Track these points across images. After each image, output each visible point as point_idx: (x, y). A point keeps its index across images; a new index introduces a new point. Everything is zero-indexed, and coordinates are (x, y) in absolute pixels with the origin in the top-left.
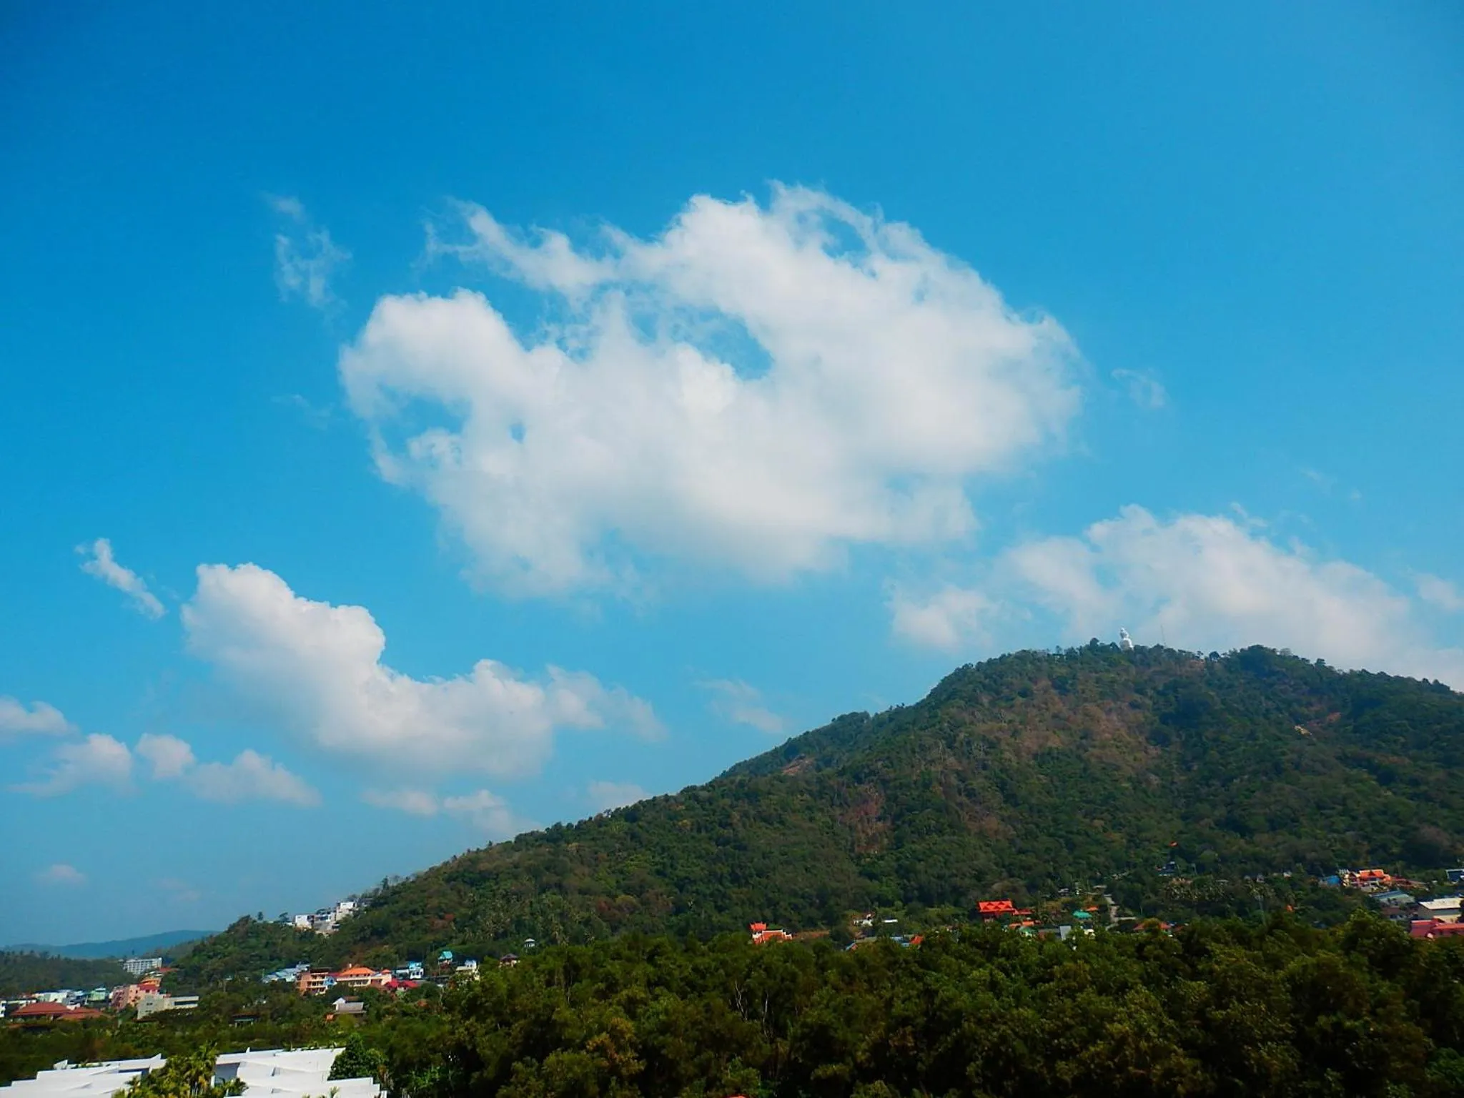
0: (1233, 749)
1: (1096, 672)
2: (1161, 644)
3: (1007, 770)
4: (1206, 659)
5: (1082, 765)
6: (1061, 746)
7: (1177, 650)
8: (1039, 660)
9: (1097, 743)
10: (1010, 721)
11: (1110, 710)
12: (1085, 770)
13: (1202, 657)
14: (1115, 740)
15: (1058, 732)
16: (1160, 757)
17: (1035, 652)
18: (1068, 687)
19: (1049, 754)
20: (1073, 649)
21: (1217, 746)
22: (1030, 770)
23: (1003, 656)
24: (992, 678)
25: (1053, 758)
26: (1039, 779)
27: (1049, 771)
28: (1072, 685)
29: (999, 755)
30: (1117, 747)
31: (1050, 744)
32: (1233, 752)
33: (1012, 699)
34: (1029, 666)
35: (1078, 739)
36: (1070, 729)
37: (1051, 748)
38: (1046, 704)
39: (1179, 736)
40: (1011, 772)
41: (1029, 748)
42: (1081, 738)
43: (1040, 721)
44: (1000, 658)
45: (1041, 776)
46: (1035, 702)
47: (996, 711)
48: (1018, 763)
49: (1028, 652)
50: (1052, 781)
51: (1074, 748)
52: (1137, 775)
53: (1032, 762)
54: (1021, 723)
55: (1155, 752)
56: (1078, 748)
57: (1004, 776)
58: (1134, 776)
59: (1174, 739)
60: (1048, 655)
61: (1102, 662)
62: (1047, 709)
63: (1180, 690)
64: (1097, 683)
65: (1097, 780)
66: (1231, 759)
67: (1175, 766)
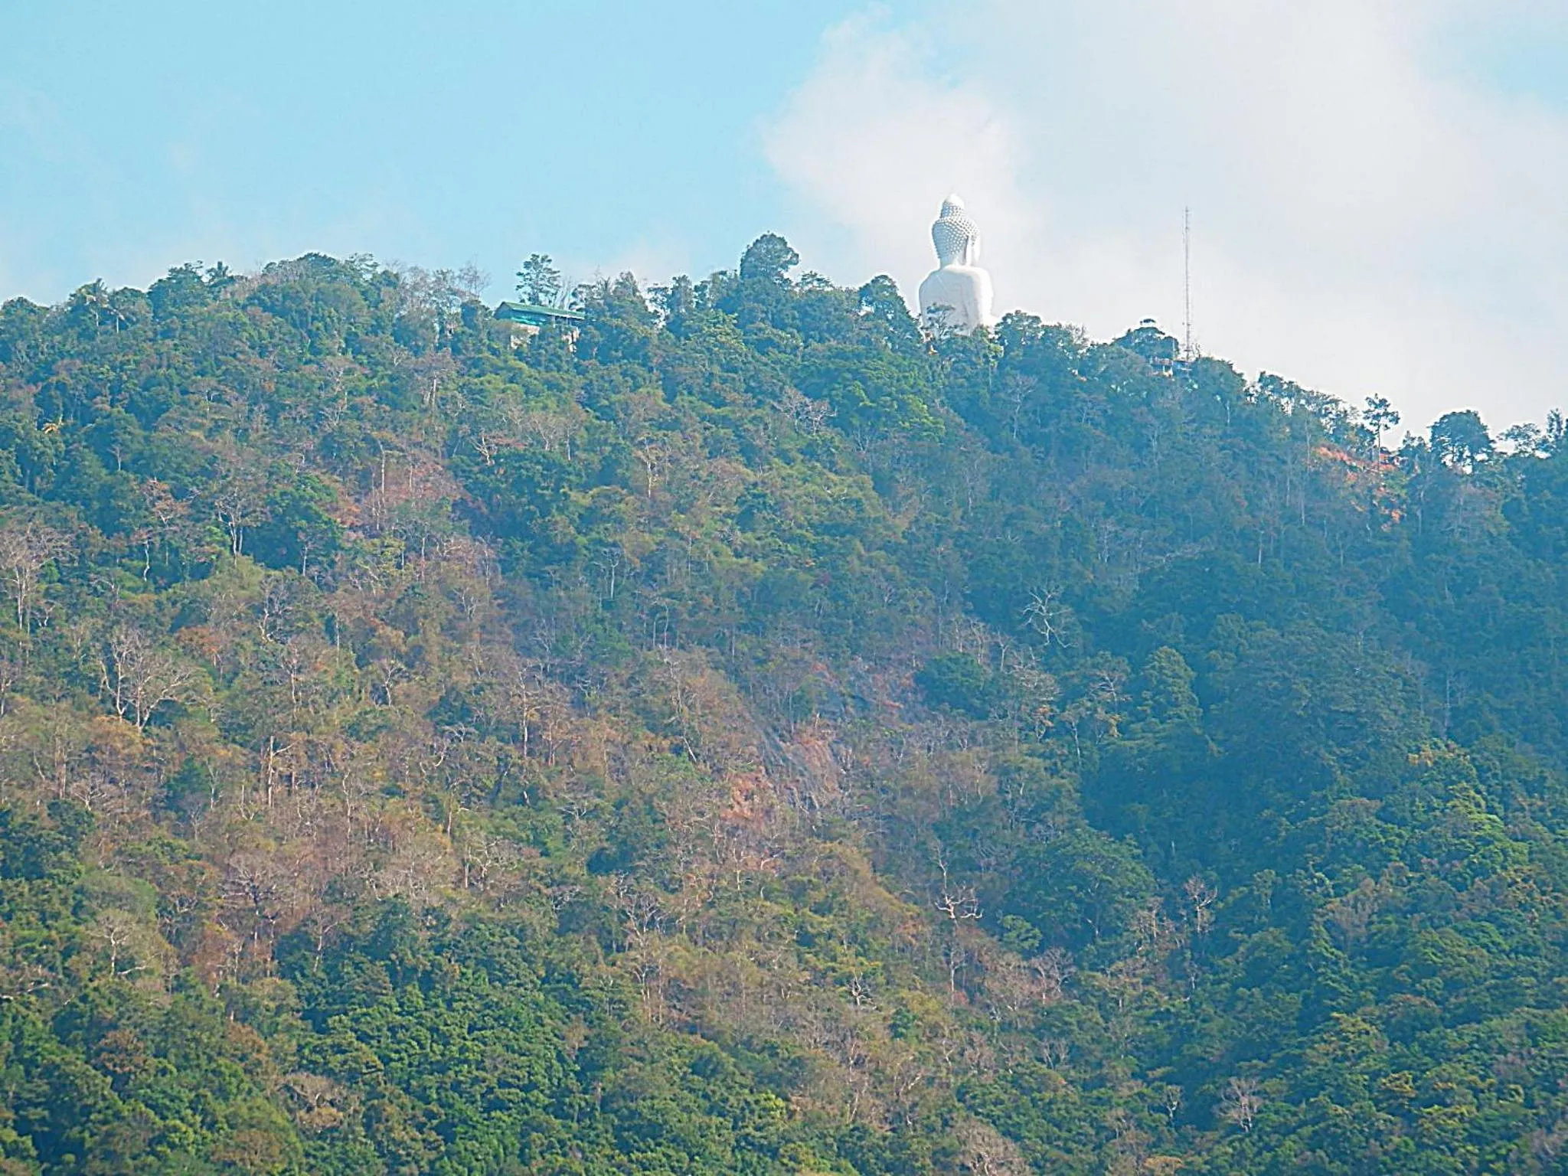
0: (1474, 1015)
1: (750, 454)
2: (1168, 328)
3: (99, 1027)
4: (1411, 451)
5: (577, 1036)
6: (464, 904)
7: (1251, 378)
8: (405, 334)
9: (684, 906)
10: (166, 714)
11: (799, 706)
12: (589, 1067)
13: (1391, 440)
14: (798, 893)
15: (457, 810)
16: (1047, 1025)
17: (390, 280)
18: (562, 527)
19: (379, 947)
20: (627, 284)
21: (1385, 990)
22: (246, 1035)
23: (182, 277)
24: (86, 415)
25: (400, 975)
26: (295, 1099)
27: (368, 1054)
28: (588, 519)
29: (66, 921)
30: (805, 940)
31: (392, 882)
32: (1470, 1030)
33: (202, 571)
34: (339, 362)
35: (579, 871)
36: (533, 797)
37: (393, 908)
38: (409, 623)
39: (1174, 908)
40: (126, 1035)
41: (260, 894)
42: (598, 864)
43: (353, 730)
44: (158, 292)
45: (313, 1085)
46: (344, 605)
47: (80, 631)
48: (179, 986)
49: (349, 271)
50: (372, 1119)
51: (539, 920)
52: (896, 1119)
53: (267, 989)
54: (233, 730)
55: (1022, 989)
56: (568, 921)
57: (74, 1061)
58: (879, 1130)
59: (1147, 918)
60: (470, 310)
61: (794, 397)
62: (414, 658)
63: (1229, 623)
64: (745, 520)
65: (654, 1131)
66: (1456, 1072)
67: (1129, 1089)
